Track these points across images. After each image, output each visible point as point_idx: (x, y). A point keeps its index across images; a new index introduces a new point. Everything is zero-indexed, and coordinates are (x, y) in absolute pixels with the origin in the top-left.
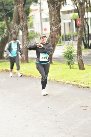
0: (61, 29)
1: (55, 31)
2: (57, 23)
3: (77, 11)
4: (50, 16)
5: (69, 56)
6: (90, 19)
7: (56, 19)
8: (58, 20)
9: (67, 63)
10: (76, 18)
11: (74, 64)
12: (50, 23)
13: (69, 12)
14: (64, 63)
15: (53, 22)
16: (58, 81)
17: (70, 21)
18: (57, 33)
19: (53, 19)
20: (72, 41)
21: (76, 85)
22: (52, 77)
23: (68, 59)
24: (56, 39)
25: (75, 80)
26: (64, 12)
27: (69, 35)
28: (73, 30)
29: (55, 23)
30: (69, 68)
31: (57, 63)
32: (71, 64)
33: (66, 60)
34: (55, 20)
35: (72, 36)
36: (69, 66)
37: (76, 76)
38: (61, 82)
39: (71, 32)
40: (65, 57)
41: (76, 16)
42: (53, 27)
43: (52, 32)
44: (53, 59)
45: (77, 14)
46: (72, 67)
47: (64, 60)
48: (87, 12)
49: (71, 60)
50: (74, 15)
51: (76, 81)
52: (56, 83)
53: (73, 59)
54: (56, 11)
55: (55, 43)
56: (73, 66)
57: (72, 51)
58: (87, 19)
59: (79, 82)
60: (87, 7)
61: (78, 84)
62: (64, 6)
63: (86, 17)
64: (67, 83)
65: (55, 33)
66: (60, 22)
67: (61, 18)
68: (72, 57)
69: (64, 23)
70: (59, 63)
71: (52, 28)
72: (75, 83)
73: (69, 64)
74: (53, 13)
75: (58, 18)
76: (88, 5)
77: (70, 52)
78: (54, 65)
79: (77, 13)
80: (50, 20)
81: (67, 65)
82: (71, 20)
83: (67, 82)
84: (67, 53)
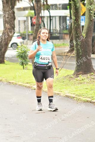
0: (15, 27)
1: (9, 29)
2: (11, 20)
3: (32, 8)
4: (3, 12)
5: (23, 56)
6: (46, 17)
7: (10, 15)
8: (12, 18)
9: (20, 63)
10: (32, 16)
11: (28, 65)
12: (4, 19)
13: (25, 9)
14: (17, 63)
15: (7, 19)
16: (10, 82)
17: (25, 19)
18: (11, 31)
19: (7, 16)
20: (26, 40)
21: (29, 86)
22: (4, 77)
23: (22, 59)
24: (10, 38)
25: (28, 82)
26: (19, 9)
27: (24, 34)
28: (28, 28)
29: (9, 20)
30: (23, 68)
31: (10, 63)
32: (24, 65)
33: (20, 60)
34: (10, 17)
35: (27, 34)
36: (22, 67)
37: (29, 77)
38: (13, 83)
39: (26, 30)
40: (18, 57)
41: (31, 13)
42: (6, 24)
43: (5, 30)
44: (5, 59)
45: (33, 12)
46: (25, 68)
47: (17, 60)
48: (44, 10)
49: (25, 60)
50: (29, 13)
51: (30, 83)
52: (8, 84)
53: (26, 59)
54: (11, 7)
55: (8, 41)
56: (27, 67)
57: (26, 51)
58: (44, 17)
59: (32, 84)
60: (44, 5)
61: (31, 86)
62: (19, 2)
63: (43, 15)
64: (20, 85)
65: (9, 31)
66: (15, 19)
67: (15, 15)
68: (26, 57)
69: (19, 21)
70: (12, 63)
71: (6, 26)
72: (28, 85)
73: (22, 64)
74: (7, 9)
75: (12, 15)
76: (45, 3)
77: (24, 52)
78: (6, 64)
79: (33, 10)
80: (4, 17)
81: (21, 65)
82: (27, 17)
83: (20, 83)
84: (21, 53)
